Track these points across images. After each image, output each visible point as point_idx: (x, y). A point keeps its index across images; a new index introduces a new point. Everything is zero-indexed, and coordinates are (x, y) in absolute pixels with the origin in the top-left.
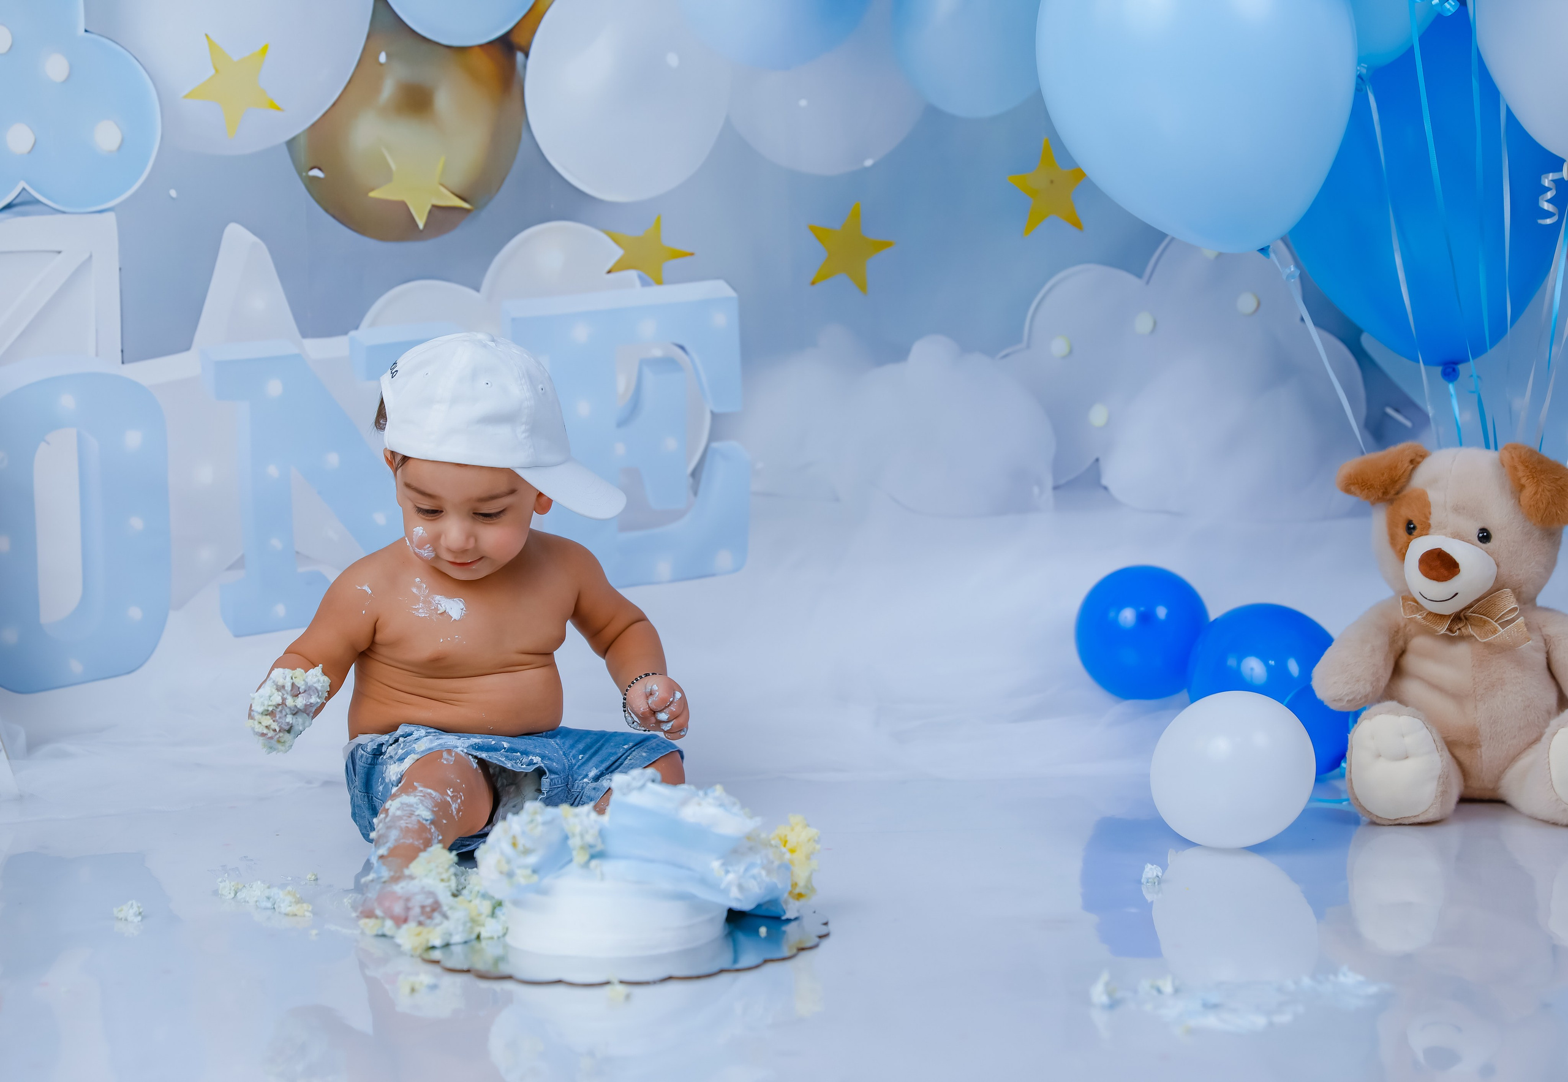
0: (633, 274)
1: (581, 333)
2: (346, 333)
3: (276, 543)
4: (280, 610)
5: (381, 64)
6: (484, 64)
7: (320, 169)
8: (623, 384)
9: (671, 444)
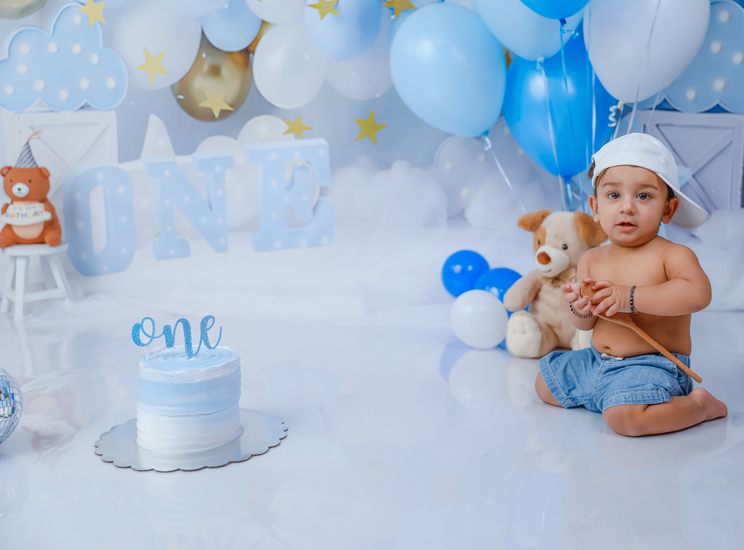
0: (291, 136)
1: (274, 157)
3: (169, 228)
5: (204, 58)
6: (239, 58)
7: (182, 95)
8: (288, 175)
9: (305, 198)
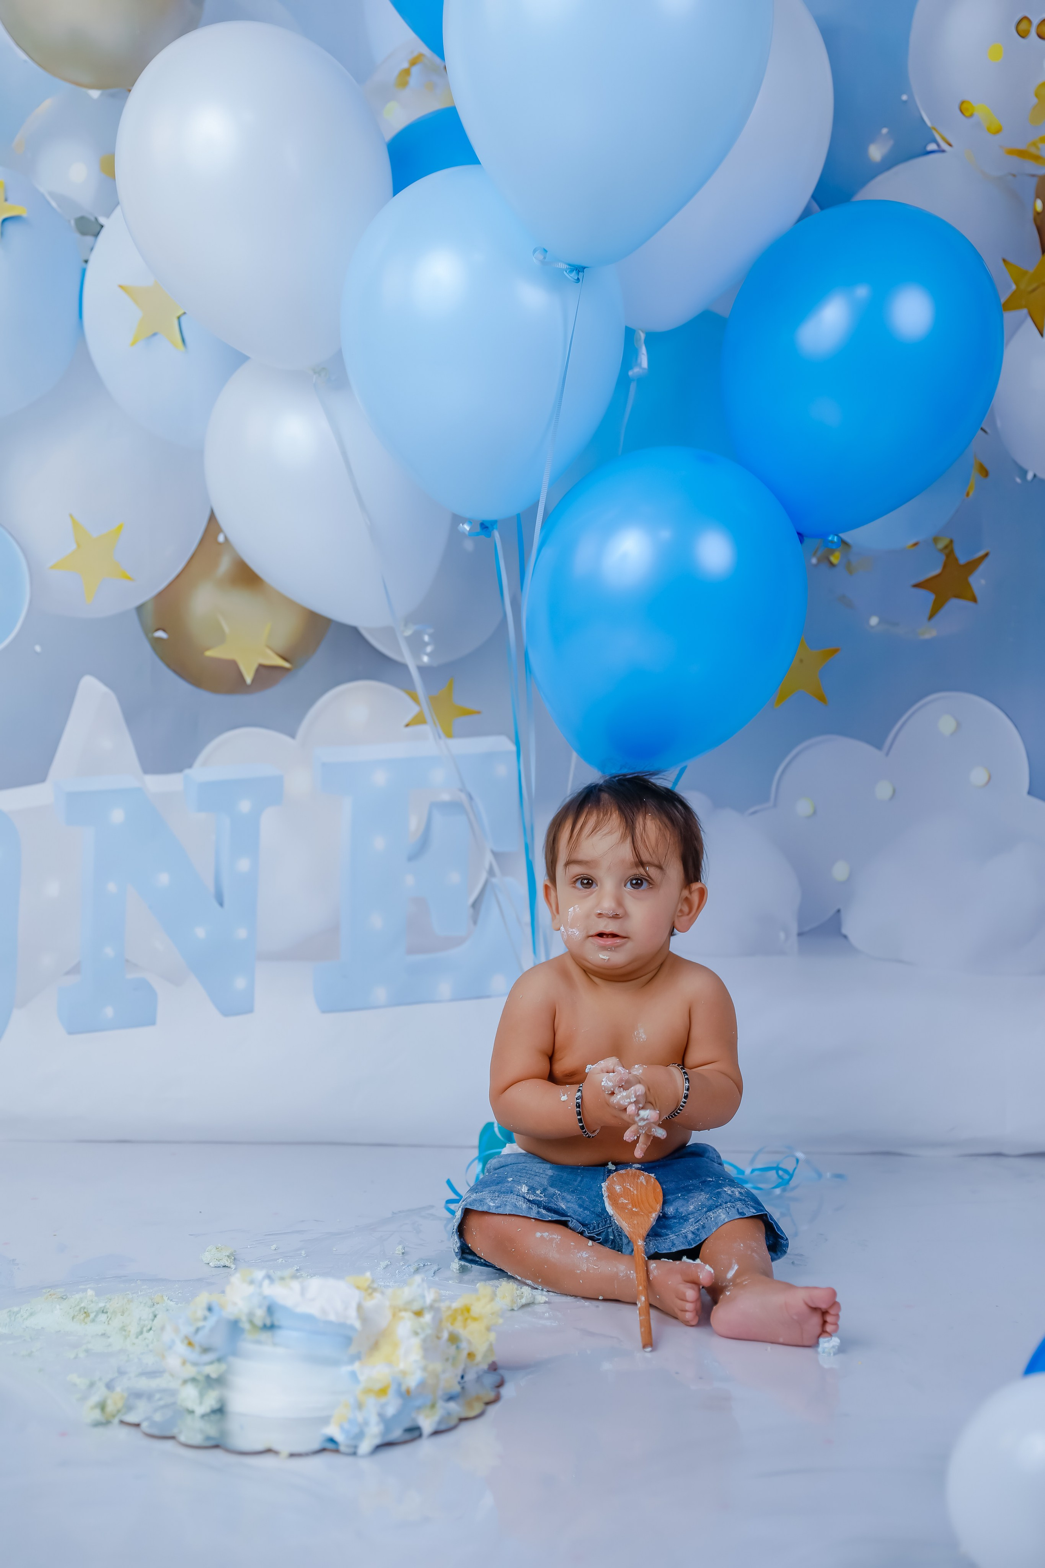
0: (428, 728)
1: (380, 778)
2: (180, 770)
3: (109, 952)
4: (109, 1012)
5: (220, 544)
7: (164, 630)
8: (414, 824)
9: (455, 878)
